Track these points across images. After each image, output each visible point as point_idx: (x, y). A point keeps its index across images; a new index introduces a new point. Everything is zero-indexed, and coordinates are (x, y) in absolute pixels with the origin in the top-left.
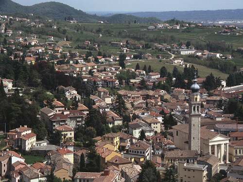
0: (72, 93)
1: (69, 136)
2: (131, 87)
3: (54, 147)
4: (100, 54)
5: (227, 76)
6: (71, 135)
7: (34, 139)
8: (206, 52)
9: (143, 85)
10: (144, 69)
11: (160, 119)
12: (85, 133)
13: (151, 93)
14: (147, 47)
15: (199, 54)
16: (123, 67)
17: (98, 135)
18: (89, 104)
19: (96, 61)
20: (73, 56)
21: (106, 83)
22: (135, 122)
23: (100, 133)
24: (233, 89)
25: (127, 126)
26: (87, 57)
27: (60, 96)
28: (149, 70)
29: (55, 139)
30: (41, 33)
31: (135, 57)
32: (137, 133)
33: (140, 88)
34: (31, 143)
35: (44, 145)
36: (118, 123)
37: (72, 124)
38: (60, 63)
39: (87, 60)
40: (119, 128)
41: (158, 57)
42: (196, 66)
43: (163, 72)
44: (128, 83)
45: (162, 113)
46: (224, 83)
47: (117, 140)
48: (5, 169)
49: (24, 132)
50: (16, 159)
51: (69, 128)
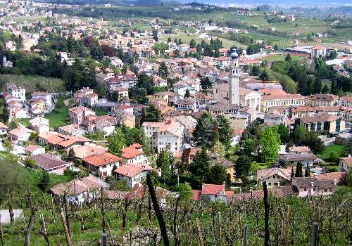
0: (116, 62)
1: (124, 95)
2: (167, 56)
3: (112, 104)
4: (135, 30)
5: (246, 47)
6: (126, 94)
7: (96, 97)
8: (227, 28)
9: (176, 54)
10: (175, 41)
11: (198, 80)
12: (137, 92)
13: (185, 60)
14: (175, 24)
15: (221, 29)
16: (156, 39)
17: (149, 94)
18: (135, 70)
20: (111, 32)
21: (144, 53)
22: (178, 83)
23: (151, 92)
24: (253, 57)
25: (172, 86)
27: (107, 64)
28: (179, 43)
29: (113, 97)
31: (166, 32)
32: (182, 92)
34: (94, 100)
35: (104, 102)
36: (164, 84)
37: (126, 86)
38: (101, 38)
39: (123, 34)
40: (166, 89)
41: (186, 32)
42: (220, 39)
43: (192, 44)
44: (162, 52)
45: (199, 75)
46: (245, 52)
47: (166, 97)
48: (80, 119)
49: (87, 92)
50: (88, 112)
51: (124, 89)
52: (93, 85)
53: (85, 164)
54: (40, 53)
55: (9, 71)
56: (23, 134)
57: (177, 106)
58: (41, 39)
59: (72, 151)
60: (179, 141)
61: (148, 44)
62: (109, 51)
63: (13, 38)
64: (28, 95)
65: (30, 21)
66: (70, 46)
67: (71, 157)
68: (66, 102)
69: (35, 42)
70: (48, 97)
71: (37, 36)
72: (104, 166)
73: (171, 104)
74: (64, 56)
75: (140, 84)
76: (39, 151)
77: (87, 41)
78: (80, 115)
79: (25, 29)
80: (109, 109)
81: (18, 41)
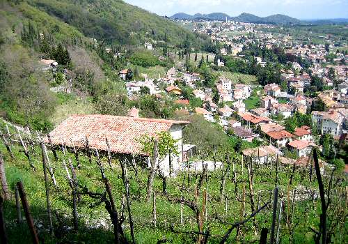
0: (296, 66)
2: (335, 64)
3: (291, 96)
4: (312, 43)
6: (301, 89)
7: (280, 90)
9: (343, 62)
10: (343, 52)
12: (310, 89)
14: (343, 39)
16: (328, 50)
17: (318, 91)
18: (310, 72)
19: (310, 47)
20: (294, 45)
21: (318, 60)
22: (342, 84)
23: (320, 89)
25: (337, 86)
26: (303, 45)
27: (290, 67)
28: (346, 54)
29: (292, 91)
30: (273, 32)
31: (336, 45)
32: (344, 91)
33: (341, 64)
34: (278, 93)
35: (285, 94)
36: (330, 84)
37: (301, 84)
38: (287, 48)
39: (303, 47)
40: (332, 88)
44: (332, 60)
47: (332, 94)
48: (267, 105)
49: (274, 86)
50: (273, 101)
51: (300, 86)
52: (278, 81)
53: (267, 136)
54: (243, 58)
55: (222, 69)
56: (227, 111)
57: (339, 101)
58: (244, 48)
59: (259, 127)
60: (338, 128)
61: (320, 55)
62: (291, 58)
63: (225, 46)
64: (233, 86)
65: (237, 35)
66: (264, 53)
67: (258, 131)
68: (258, 92)
69: (240, 50)
70: (246, 88)
71: (242, 46)
72: (281, 139)
73: (335, 99)
74: (259, 60)
75: (313, 83)
76: (237, 124)
77: (276, 51)
78: (267, 102)
79: (234, 41)
80: (288, 100)
81: (229, 49)
